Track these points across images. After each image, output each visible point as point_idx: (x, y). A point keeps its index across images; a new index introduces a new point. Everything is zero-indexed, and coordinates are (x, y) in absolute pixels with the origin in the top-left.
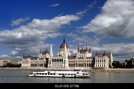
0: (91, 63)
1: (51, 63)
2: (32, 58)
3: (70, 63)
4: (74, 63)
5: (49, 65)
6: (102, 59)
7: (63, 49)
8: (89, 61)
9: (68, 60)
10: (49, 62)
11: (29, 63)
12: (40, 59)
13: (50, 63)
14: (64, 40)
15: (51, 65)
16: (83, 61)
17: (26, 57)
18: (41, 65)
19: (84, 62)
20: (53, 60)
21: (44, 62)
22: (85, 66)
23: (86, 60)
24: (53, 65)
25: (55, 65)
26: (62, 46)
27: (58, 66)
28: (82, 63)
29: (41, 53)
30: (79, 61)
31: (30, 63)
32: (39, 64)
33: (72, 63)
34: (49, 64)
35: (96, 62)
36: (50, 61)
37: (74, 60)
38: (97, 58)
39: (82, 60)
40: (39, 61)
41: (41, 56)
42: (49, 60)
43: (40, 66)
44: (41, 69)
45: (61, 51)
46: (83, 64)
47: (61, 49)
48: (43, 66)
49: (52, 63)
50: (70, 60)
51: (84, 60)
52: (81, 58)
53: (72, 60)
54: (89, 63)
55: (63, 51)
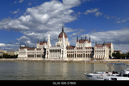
0: (90, 53)
1: (49, 54)
2: (29, 48)
3: (69, 54)
4: (72, 54)
5: (46, 56)
6: (101, 50)
7: (61, 39)
8: (89, 52)
9: (67, 51)
10: (47, 53)
11: (25, 54)
12: (37, 49)
13: (48, 54)
14: (63, 29)
15: (49, 56)
17: (23, 47)
18: (39, 56)
19: (83, 52)
21: (41, 53)
22: (84, 57)
23: (85, 50)
24: (51, 56)
25: (52, 56)
26: (61, 35)
27: (56, 57)
30: (78, 52)
31: (27, 54)
32: (36, 55)
33: (71, 54)
34: (46, 54)
35: (95, 52)
36: (48, 51)
37: (73, 51)
38: (96, 49)
40: (36, 51)
41: (38, 46)
42: (47, 50)
43: (37, 57)
44: (39, 60)
45: (60, 41)
46: (82, 55)
47: (59, 39)
48: (40, 57)
50: (69, 51)
51: (83, 51)
52: (80, 49)
53: (71, 51)
54: (88, 53)
55: (61, 41)
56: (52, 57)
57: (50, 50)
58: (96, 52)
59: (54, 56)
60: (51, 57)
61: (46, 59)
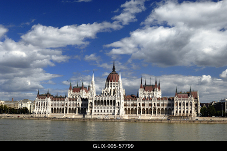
0: (165, 107)
1: (93, 108)
2: (55, 98)
3: (127, 108)
4: (134, 108)
5: (89, 111)
7: (113, 83)
8: (163, 105)
9: (124, 102)
10: (89, 105)
11: (48, 106)
12: (70, 99)
13: (91, 107)
14: (114, 67)
15: (93, 111)
16: (151, 105)
17: (42, 95)
18: (72, 111)
19: (153, 106)
20: (97, 103)
21: (78, 106)
22: (155, 113)
23: (157, 102)
24: (97, 111)
25: (100, 111)
26: (111, 77)
27: (106, 113)
28: (149, 108)
29: (70, 89)
30: (144, 105)
31: (50, 106)
32: (68, 109)
33: (131, 108)
34: (89, 108)
35: (175, 106)
36: (91, 103)
37: (135, 102)
38: (177, 100)
39: (150, 102)
40: (69, 103)
41: (70, 94)
42: (89, 101)
43: (69, 112)
45: (110, 86)
46: (151, 109)
47: (110, 83)
48: (75, 113)
49: (95, 108)
50: (128, 102)
51: (153, 103)
52: (147, 100)
53: (131, 102)
54: (161, 107)
55: (113, 86)
56: (100, 113)
57: (95, 101)
58: (177, 105)
59: (103, 111)
60: (97, 113)
61: (88, 116)
